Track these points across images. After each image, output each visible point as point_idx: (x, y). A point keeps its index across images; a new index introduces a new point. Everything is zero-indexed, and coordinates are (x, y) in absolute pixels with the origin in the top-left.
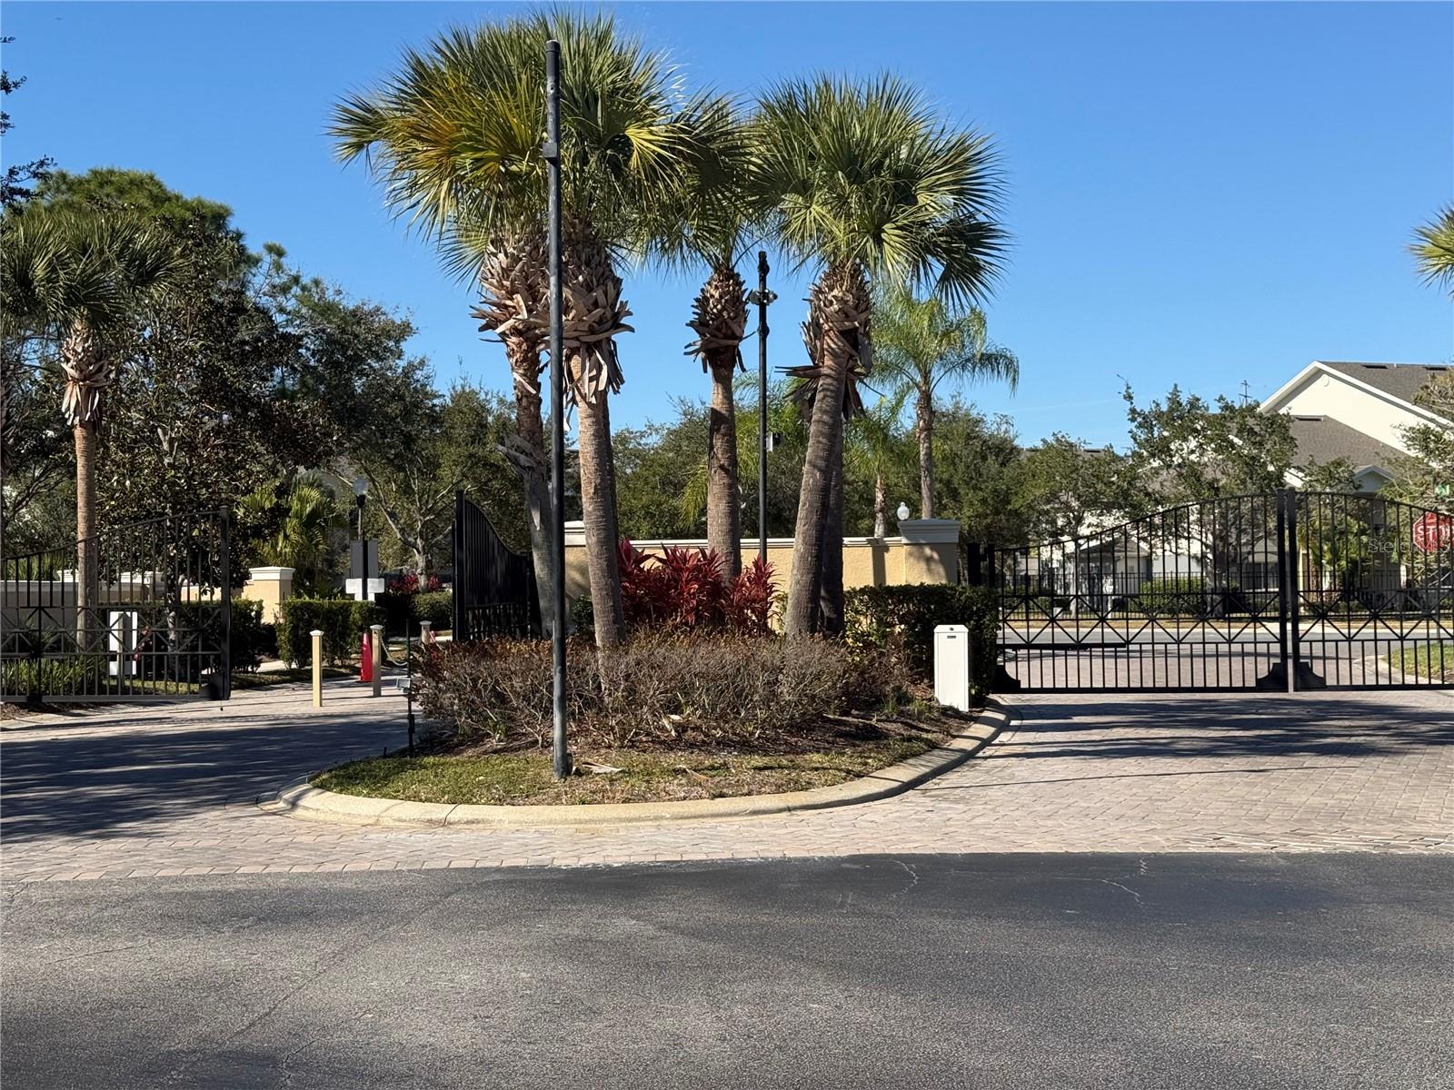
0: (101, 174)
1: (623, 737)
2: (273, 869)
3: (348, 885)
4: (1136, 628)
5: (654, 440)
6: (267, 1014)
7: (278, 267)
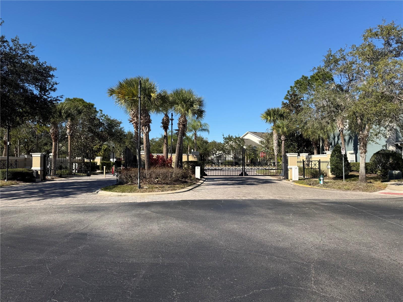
0: (75, 98)
1: (149, 182)
2: (92, 203)
3: (104, 205)
4: (223, 167)
5: (157, 140)
6: (87, 227)
7: (101, 113)
